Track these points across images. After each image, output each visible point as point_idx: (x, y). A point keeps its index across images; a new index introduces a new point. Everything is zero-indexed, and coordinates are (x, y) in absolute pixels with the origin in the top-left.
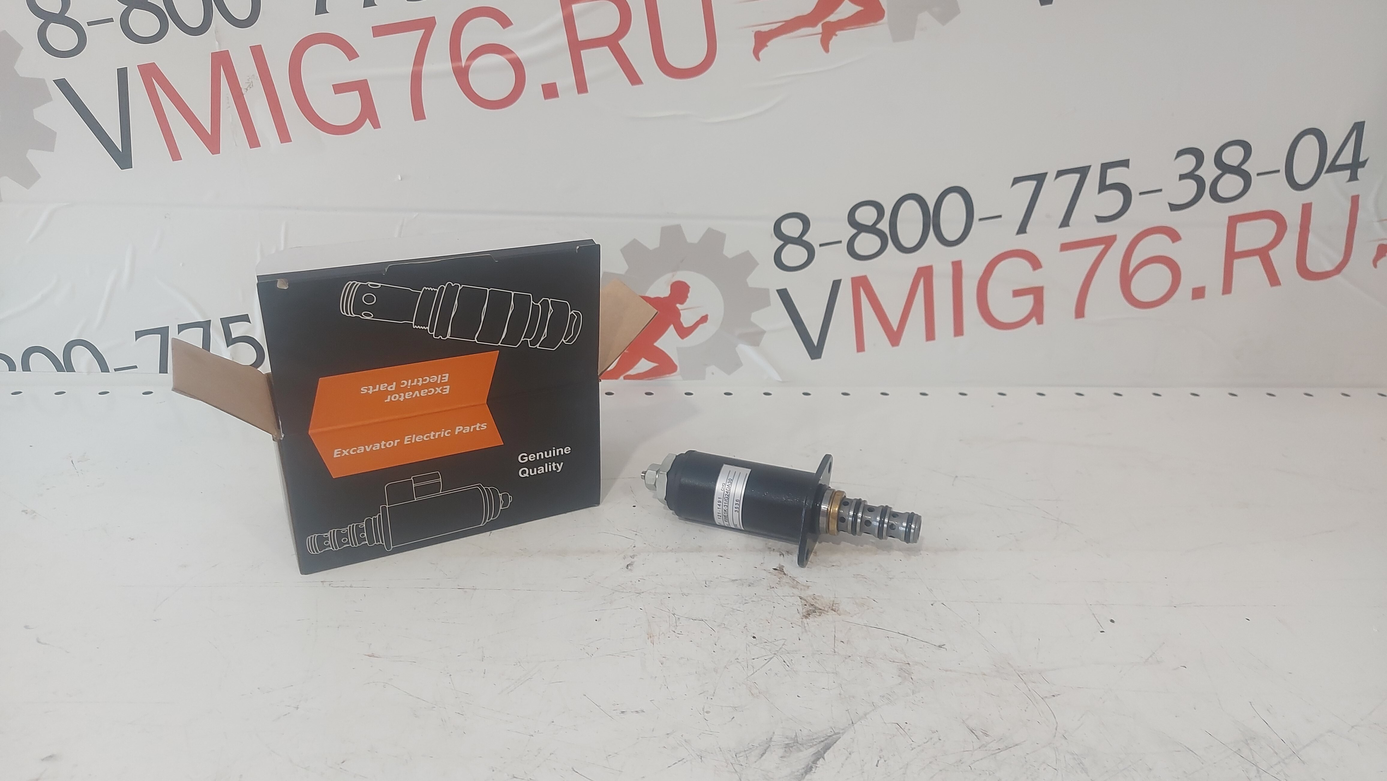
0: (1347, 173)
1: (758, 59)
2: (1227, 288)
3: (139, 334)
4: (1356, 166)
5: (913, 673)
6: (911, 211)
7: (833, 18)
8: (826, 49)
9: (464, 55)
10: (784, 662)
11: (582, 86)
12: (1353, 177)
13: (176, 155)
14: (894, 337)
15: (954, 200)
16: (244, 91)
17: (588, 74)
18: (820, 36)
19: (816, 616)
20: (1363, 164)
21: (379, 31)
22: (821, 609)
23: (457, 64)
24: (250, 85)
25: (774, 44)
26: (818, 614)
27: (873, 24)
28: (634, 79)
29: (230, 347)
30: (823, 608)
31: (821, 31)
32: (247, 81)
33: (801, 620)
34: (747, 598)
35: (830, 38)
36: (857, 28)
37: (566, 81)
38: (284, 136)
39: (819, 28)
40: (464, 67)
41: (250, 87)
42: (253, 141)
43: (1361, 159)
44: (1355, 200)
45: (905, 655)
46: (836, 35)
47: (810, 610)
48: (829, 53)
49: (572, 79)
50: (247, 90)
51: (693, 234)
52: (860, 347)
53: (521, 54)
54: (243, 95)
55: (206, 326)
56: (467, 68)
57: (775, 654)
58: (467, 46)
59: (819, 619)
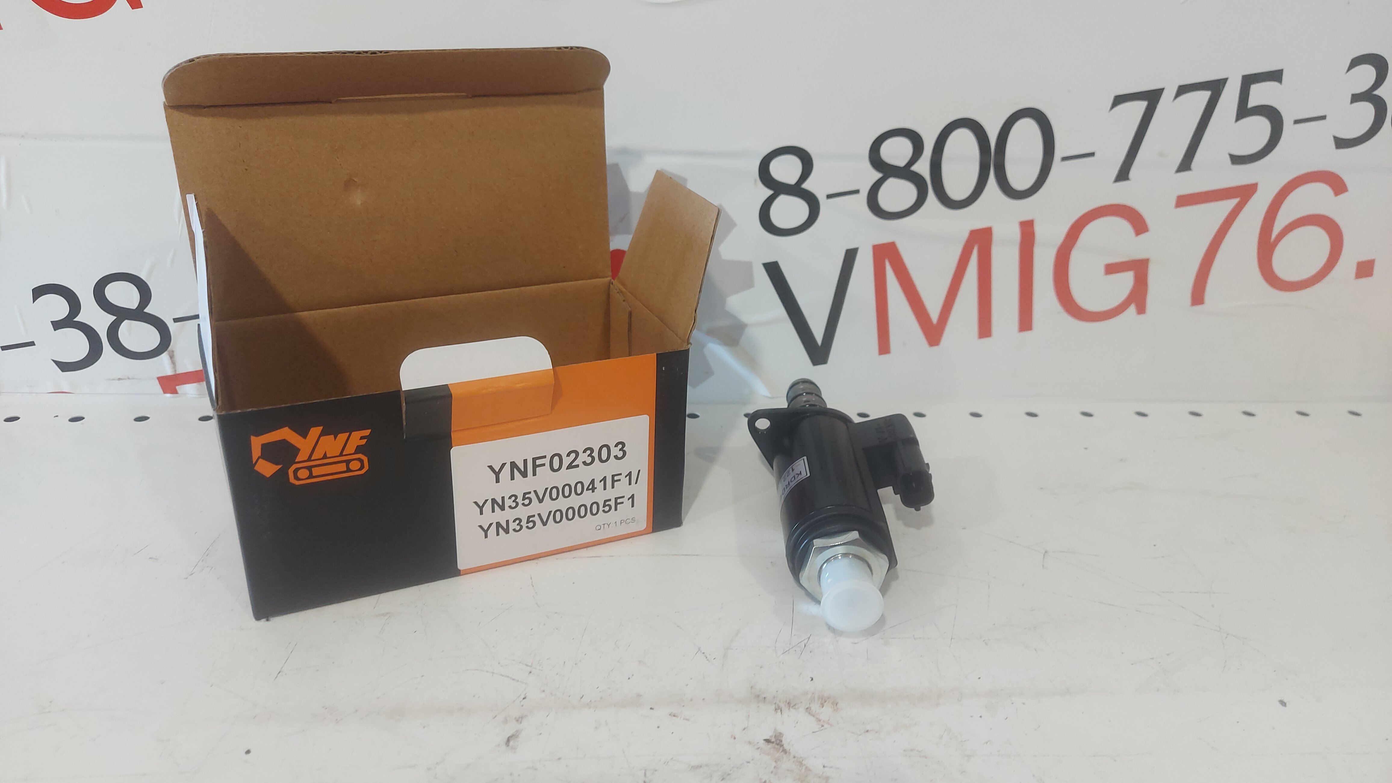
14: (933, 332)
15: (1027, 129)
51: (638, 181)
52: (884, 347)
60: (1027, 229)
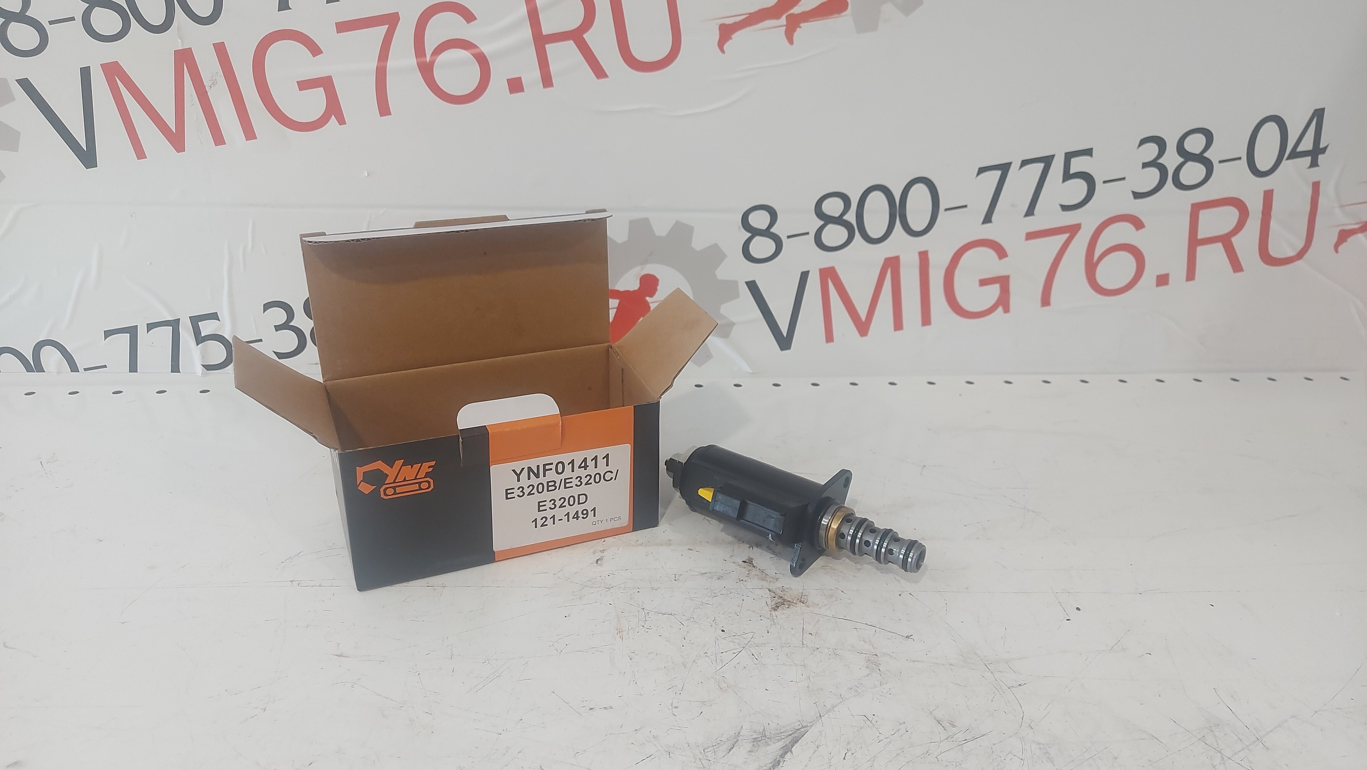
0: (1308, 159)
1: (723, 51)
2: (1190, 275)
3: (108, 334)
4: (1316, 152)
5: (880, 664)
6: (877, 202)
7: (796, 10)
8: (790, 40)
9: (429, 49)
10: (753, 655)
11: (547, 80)
12: (1314, 164)
13: (140, 154)
14: (863, 327)
15: (920, 191)
16: (207, 89)
17: (554, 68)
18: (785, 28)
19: (785, 608)
20: (1324, 150)
21: (343, 27)
22: (789, 602)
23: (421, 60)
24: (214, 82)
25: (738, 37)
26: (787, 606)
27: (836, 15)
28: (599, 72)
29: (200, 345)
30: (792, 601)
31: (785, 23)
32: (211, 79)
33: (770, 612)
34: (715, 591)
35: (795, 31)
36: (821, 20)
37: (531, 75)
38: (249, 133)
39: (783, 20)
40: (429, 61)
41: (214, 85)
42: (219, 139)
43: (1322, 146)
44: (1316, 186)
45: (873, 646)
46: (800, 27)
47: (779, 602)
48: (794, 45)
49: (537, 74)
50: (211, 87)
51: (661, 228)
52: (829, 337)
53: (485, 49)
54: (207, 92)
55: (175, 324)
56: (432, 63)
57: (744, 647)
58: (431, 42)
59: (788, 612)
60: (924, 256)
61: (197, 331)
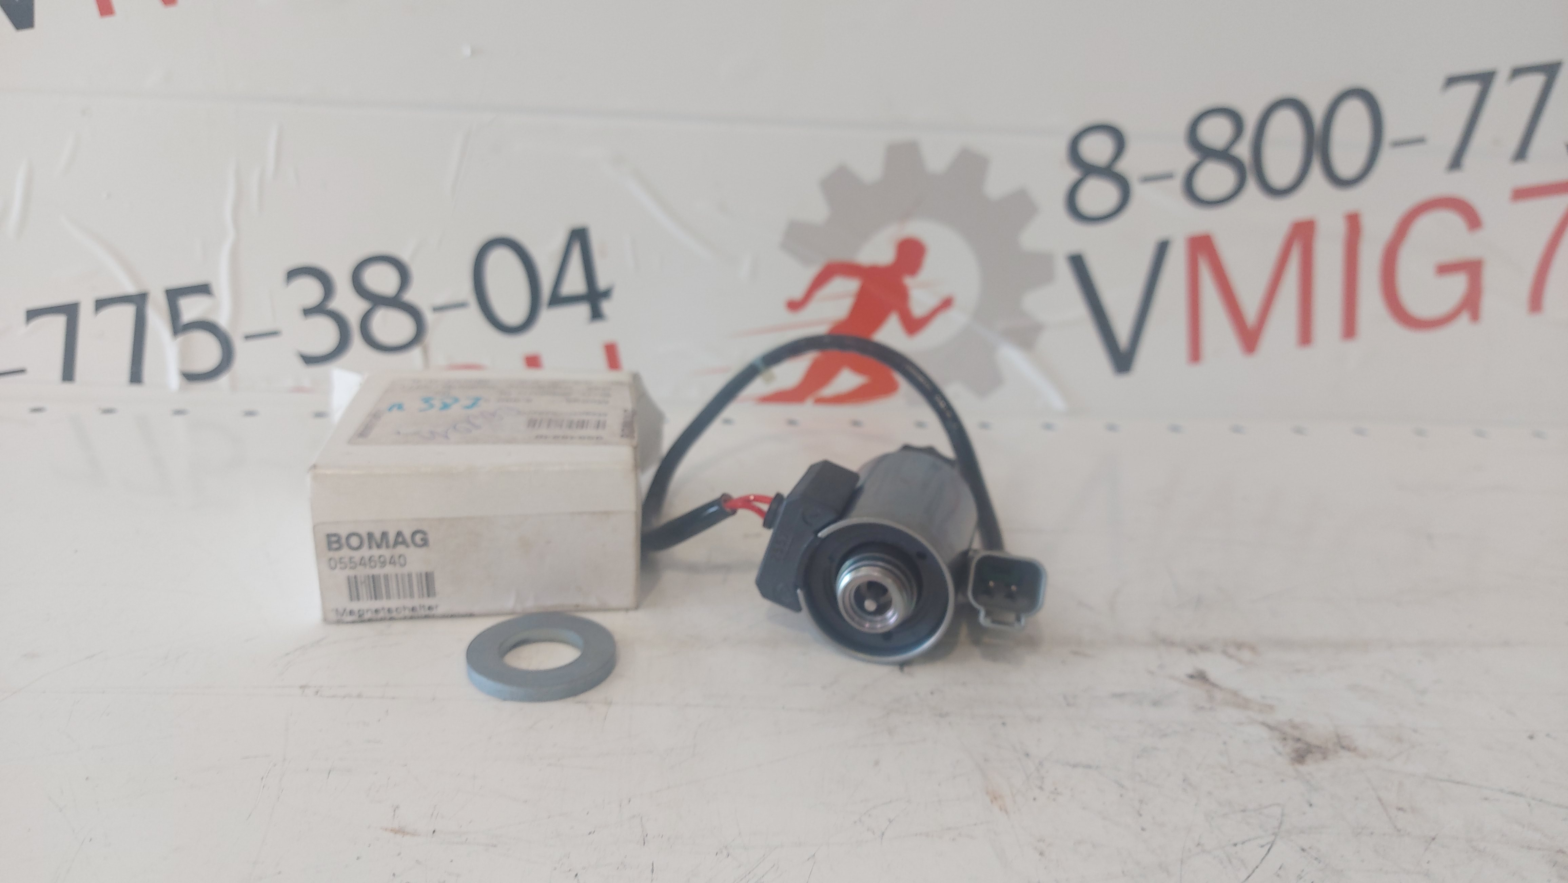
3: (33, 314)
14: (1249, 338)
15: (1354, 111)
19: (1318, 759)
26: (1320, 756)
29: (179, 337)
33: (1292, 767)
47: (1299, 748)
51: (937, 159)
52: (1195, 354)
55: (139, 300)
59: (1329, 767)
60: (1353, 221)
61: (174, 313)
